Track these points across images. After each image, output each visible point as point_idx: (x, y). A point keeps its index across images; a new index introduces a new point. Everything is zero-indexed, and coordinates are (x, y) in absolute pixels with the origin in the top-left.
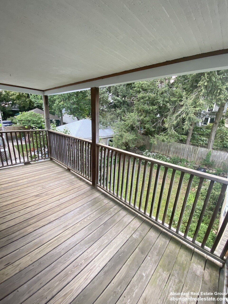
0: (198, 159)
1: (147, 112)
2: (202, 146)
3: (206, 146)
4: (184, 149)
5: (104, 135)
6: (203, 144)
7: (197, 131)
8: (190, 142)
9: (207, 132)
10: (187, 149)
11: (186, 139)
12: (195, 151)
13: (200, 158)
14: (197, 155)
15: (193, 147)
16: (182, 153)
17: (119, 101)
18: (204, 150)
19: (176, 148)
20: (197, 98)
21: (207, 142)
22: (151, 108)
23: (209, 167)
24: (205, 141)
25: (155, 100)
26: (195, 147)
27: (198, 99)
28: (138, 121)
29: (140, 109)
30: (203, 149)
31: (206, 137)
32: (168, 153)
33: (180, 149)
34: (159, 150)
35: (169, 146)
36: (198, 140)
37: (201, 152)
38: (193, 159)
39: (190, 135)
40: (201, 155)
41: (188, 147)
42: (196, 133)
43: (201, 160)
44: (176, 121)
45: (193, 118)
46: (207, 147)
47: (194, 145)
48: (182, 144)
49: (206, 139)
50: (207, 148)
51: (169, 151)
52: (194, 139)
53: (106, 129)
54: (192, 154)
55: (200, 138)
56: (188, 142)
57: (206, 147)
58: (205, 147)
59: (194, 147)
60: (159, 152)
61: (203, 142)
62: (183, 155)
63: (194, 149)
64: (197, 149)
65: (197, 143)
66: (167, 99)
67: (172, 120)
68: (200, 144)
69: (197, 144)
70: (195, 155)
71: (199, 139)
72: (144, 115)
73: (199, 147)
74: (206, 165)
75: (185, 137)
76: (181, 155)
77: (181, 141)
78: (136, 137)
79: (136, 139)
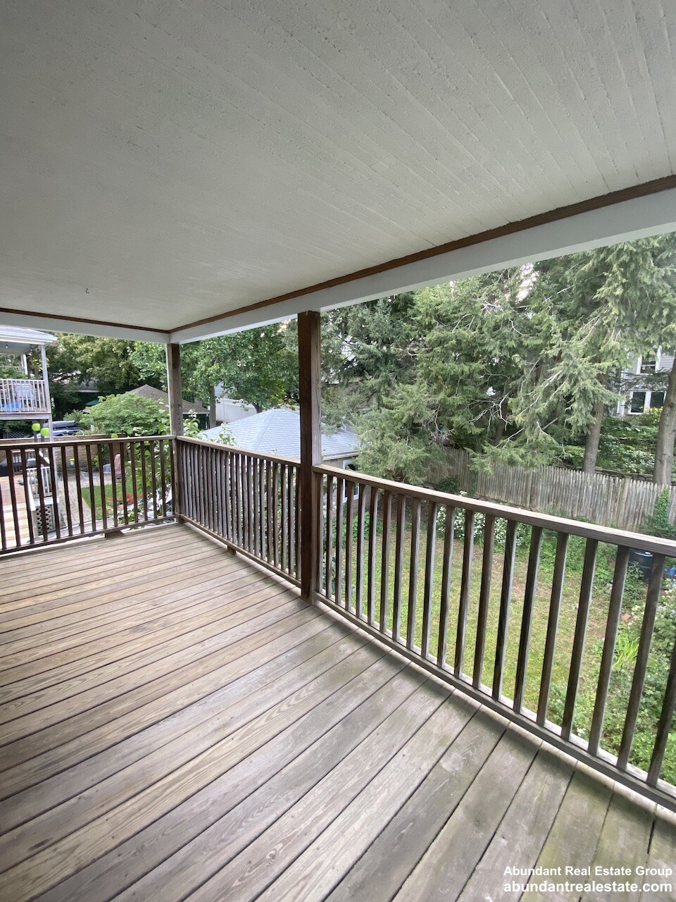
0: (628, 516)
1: (456, 382)
2: (636, 477)
3: (650, 476)
4: (579, 489)
5: (333, 452)
6: (638, 470)
7: (614, 433)
8: (597, 465)
9: (645, 434)
10: (591, 487)
11: (582, 456)
12: (615, 492)
13: (636, 515)
14: (624, 505)
15: (609, 481)
16: (574, 501)
17: (372, 355)
18: (646, 489)
19: (554, 486)
20: (602, 333)
21: (650, 464)
22: (466, 369)
24: (643, 462)
25: (476, 347)
26: (614, 480)
27: (604, 337)
28: (432, 407)
29: (433, 373)
30: (641, 486)
31: (646, 448)
32: (531, 502)
33: (568, 486)
34: (501, 492)
35: (531, 478)
36: (620, 458)
37: (637, 495)
38: (611, 518)
39: (595, 442)
40: (637, 505)
41: (591, 480)
42: (610, 437)
43: (638, 521)
44: (546, 404)
45: (596, 392)
46: (653, 478)
47: (610, 474)
48: (572, 473)
49: (646, 453)
50: (654, 482)
51: (533, 493)
52: (607, 457)
53: (336, 433)
54: (607, 503)
55: (627, 453)
56: (590, 465)
57: (649, 480)
58: (646, 479)
59: (612, 479)
60: (503, 499)
61: (639, 463)
62: (580, 507)
63: (612, 485)
64: (623, 487)
65: (619, 466)
66: (512, 344)
67: (533, 401)
68: (630, 469)
69: (619, 470)
70: (617, 504)
71: (625, 456)
72: (447, 388)
73: (627, 480)
75: (578, 450)
76: (574, 506)
77: (569, 463)
78: (428, 455)
79: (427, 458)
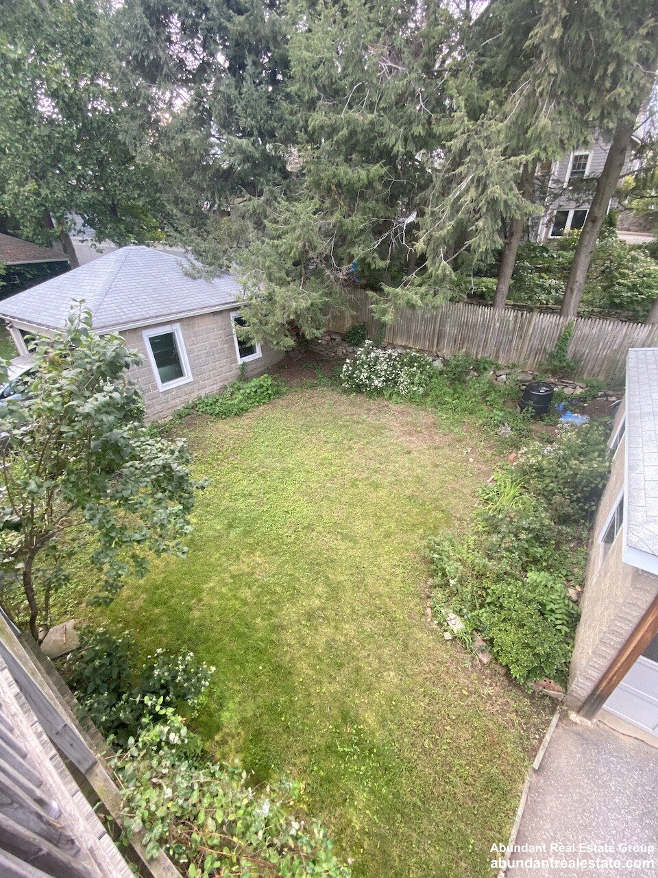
0: (530, 354)
2: (545, 309)
3: (558, 307)
4: (486, 327)
5: (213, 302)
6: (547, 301)
7: (531, 259)
8: (508, 298)
9: (561, 259)
10: (498, 324)
11: (495, 289)
12: (521, 328)
13: (538, 352)
14: (527, 342)
15: (517, 316)
16: (480, 341)
18: (552, 322)
19: (461, 325)
20: (531, 107)
21: (561, 294)
22: (363, 173)
23: (562, 378)
24: (553, 293)
26: (522, 314)
27: (534, 113)
28: (327, 234)
29: (325, 182)
30: (548, 320)
31: (559, 275)
32: (437, 346)
33: (475, 325)
34: (408, 337)
35: (439, 319)
36: (533, 288)
37: (542, 330)
38: (514, 358)
39: (508, 271)
40: (541, 340)
41: (499, 316)
42: (527, 264)
43: (539, 357)
44: (452, 223)
46: (561, 309)
47: (521, 308)
48: (480, 310)
49: (557, 282)
50: (561, 314)
51: (441, 335)
52: (519, 289)
54: (511, 341)
55: (540, 282)
56: (501, 299)
57: (556, 313)
58: (553, 311)
59: (520, 313)
60: (410, 345)
61: (549, 293)
62: (485, 347)
63: (519, 321)
64: (530, 322)
65: (530, 298)
67: (440, 219)
68: (540, 301)
69: (529, 302)
70: (521, 341)
71: (538, 286)
73: (535, 314)
74: (554, 373)
75: (490, 282)
76: (479, 346)
77: (480, 298)
78: (327, 300)
79: (326, 303)
